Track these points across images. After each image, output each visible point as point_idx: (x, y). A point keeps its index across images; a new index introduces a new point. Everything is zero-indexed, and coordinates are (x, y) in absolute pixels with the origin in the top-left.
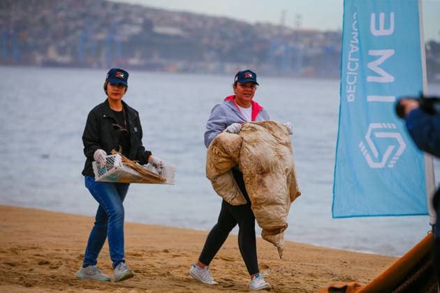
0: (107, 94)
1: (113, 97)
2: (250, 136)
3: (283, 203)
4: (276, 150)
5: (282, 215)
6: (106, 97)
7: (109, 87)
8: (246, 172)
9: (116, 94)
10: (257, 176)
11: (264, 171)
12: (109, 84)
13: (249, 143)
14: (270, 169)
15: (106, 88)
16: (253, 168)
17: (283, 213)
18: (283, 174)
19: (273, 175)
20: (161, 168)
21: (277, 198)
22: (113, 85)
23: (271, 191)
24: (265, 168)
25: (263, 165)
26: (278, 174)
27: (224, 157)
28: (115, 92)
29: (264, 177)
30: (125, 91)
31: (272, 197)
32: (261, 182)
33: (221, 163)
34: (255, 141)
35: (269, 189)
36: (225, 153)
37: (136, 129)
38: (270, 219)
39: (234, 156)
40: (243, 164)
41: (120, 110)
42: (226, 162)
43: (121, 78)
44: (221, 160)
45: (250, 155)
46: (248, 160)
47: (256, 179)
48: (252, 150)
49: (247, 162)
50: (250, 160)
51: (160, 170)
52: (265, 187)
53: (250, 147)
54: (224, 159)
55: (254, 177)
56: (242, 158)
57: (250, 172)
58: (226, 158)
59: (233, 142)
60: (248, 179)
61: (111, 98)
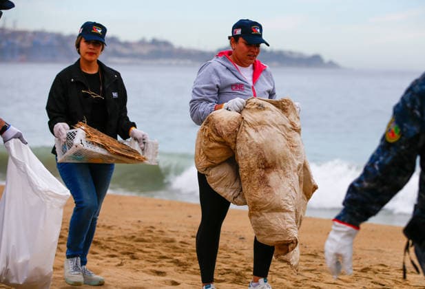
0: (79, 53)
1: (87, 57)
2: (254, 116)
3: (291, 210)
4: (288, 139)
5: (290, 226)
6: (79, 57)
7: (83, 44)
8: (243, 164)
9: (91, 54)
10: (257, 170)
11: (268, 165)
12: (83, 40)
13: (251, 126)
14: (277, 162)
15: (78, 46)
16: (253, 160)
17: (291, 223)
18: (295, 171)
19: (281, 171)
20: (144, 143)
21: (284, 203)
22: (87, 42)
23: (276, 193)
24: (269, 161)
25: (267, 157)
26: (287, 171)
27: (216, 141)
28: (90, 51)
29: (268, 173)
30: (102, 50)
31: (277, 202)
32: (263, 181)
33: (211, 149)
34: (260, 124)
35: (274, 189)
36: (218, 135)
37: (115, 95)
38: (273, 230)
39: (230, 140)
40: (239, 153)
41: (95, 72)
42: (218, 148)
43: (98, 34)
44: (213, 144)
45: (249, 142)
46: (248, 149)
47: (255, 176)
48: (254, 136)
49: (245, 151)
50: (250, 148)
51: (143, 146)
52: (269, 186)
53: (251, 131)
54: (217, 144)
55: (253, 171)
56: (239, 146)
57: (249, 164)
58: (219, 142)
59: (229, 122)
60: (245, 174)
61: (84, 59)
